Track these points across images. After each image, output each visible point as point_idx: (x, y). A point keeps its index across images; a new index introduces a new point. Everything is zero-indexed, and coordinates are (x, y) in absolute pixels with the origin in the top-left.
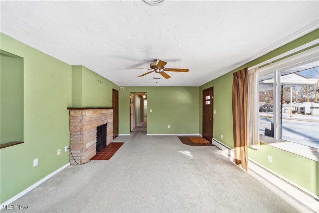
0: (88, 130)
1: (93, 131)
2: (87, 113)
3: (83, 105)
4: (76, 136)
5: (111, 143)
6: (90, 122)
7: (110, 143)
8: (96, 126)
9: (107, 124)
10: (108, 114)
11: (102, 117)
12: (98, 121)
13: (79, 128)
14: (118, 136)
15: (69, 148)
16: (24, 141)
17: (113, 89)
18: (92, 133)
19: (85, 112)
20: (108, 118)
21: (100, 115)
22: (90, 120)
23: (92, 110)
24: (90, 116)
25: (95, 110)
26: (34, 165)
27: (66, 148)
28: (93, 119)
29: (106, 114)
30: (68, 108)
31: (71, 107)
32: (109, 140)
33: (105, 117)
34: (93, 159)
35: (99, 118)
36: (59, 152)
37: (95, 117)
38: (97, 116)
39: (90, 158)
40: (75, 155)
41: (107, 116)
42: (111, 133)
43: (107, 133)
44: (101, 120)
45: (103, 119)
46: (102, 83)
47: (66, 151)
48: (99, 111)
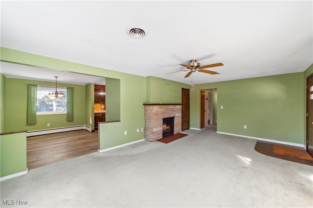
0: (155, 120)
1: (159, 121)
2: (153, 108)
3: (151, 102)
4: (147, 123)
5: (179, 133)
6: (156, 114)
7: (177, 133)
8: (163, 117)
9: (174, 117)
10: (175, 109)
11: (168, 111)
12: (164, 114)
13: (149, 117)
14: (189, 129)
15: (145, 130)
16: (121, 121)
17: (182, 88)
18: (158, 122)
19: (152, 107)
20: (175, 112)
21: (166, 109)
22: (156, 112)
23: (158, 106)
24: (156, 110)
25: (161, 106)
26: (125, 134)
27: (142, 129)
28: (159, 112)
29: (173, 109)
30: (143, 104)
31: (146, 104)
32: (177, 130)
33: (172, 111)
34: (158, 140)
35: (165, 112)
36: (138, 130)
37: (162, 111)
38: (162, 110)
39: (157, 140)
40: (147, 135)
41: (174, 111)
42: (179, 125)
43: (175, 124)
44: (167, 113)
45: (169, 113)
46: (169, 85)
47: (142, 131)
48: (166, 107)
